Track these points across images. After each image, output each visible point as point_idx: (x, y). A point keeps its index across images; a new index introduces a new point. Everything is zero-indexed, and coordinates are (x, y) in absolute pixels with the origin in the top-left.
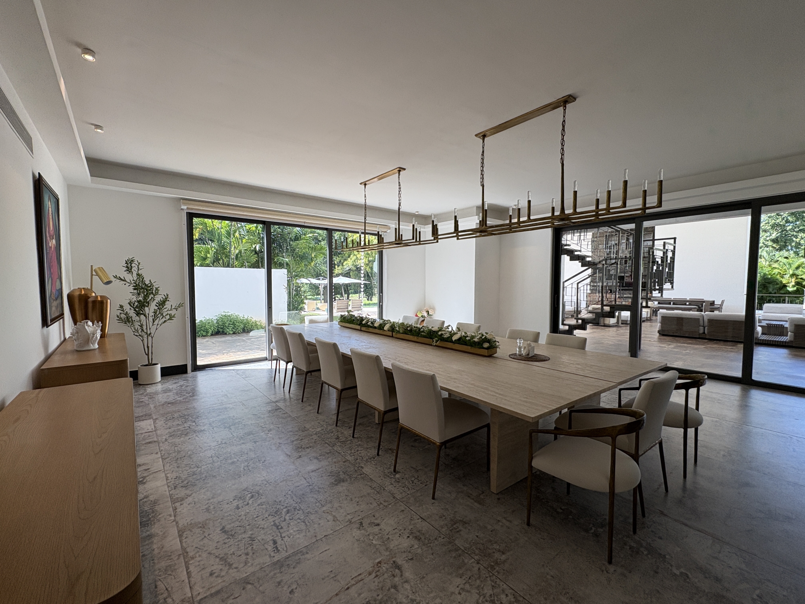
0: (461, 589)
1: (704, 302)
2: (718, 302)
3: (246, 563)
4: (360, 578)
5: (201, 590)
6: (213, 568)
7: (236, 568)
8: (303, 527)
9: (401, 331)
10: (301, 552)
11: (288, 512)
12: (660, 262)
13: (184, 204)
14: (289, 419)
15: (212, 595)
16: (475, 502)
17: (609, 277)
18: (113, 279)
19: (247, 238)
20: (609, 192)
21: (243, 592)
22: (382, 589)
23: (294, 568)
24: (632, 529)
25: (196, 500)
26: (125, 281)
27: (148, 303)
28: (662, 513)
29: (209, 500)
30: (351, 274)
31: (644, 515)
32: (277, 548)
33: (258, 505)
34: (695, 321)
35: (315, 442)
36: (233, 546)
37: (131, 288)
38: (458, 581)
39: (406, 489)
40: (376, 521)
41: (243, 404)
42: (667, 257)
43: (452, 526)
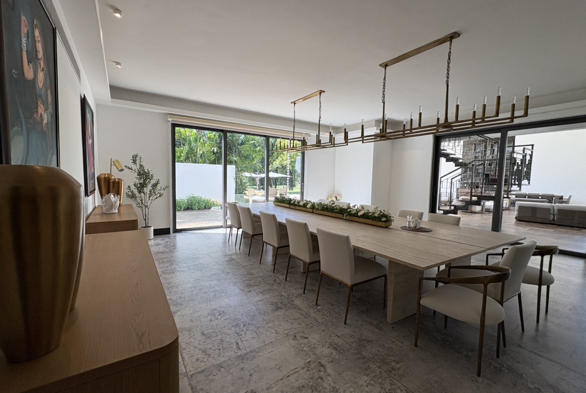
0: (368, 383)
1: (554, 196)
2: (566, 197)
3: (219, 355)
4: (296, 370)
5: (192, 369)
6: (198, 356)
7: (213, 357)
8: (255, 335)
9: (320, 209)
10: (255, 351)
11: (244, 325)
12: (520, 164)
13: (170, 117)
14: (241, 266)
15: (199, 372)
16: (376, 328)
17: (478, 175)
18: (124, 168)
19: (208, 143)
20: (484, 106)
21: (219, 372)
22: (312, 379)
23: (251, 360)
24: (496, 355)
25: (183, 314)
26: (132, 169)
27: (146, 184)
28: (520, 346)
29: (192, 314)
30: (278, 170)
31: (505, 346)
32: (239, 347)
33: (224, 320)
34: (547, 210)
35: (260, 283)
36: (210, 344)
37: (136, 174)
38: (366, 378)
39: (325, 317)
40: (305, 336)
41: (209, 256)
42: (526, 159)
43: (360, 342)
